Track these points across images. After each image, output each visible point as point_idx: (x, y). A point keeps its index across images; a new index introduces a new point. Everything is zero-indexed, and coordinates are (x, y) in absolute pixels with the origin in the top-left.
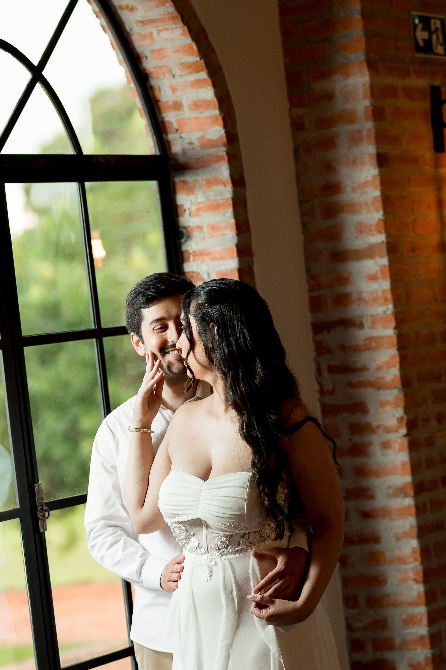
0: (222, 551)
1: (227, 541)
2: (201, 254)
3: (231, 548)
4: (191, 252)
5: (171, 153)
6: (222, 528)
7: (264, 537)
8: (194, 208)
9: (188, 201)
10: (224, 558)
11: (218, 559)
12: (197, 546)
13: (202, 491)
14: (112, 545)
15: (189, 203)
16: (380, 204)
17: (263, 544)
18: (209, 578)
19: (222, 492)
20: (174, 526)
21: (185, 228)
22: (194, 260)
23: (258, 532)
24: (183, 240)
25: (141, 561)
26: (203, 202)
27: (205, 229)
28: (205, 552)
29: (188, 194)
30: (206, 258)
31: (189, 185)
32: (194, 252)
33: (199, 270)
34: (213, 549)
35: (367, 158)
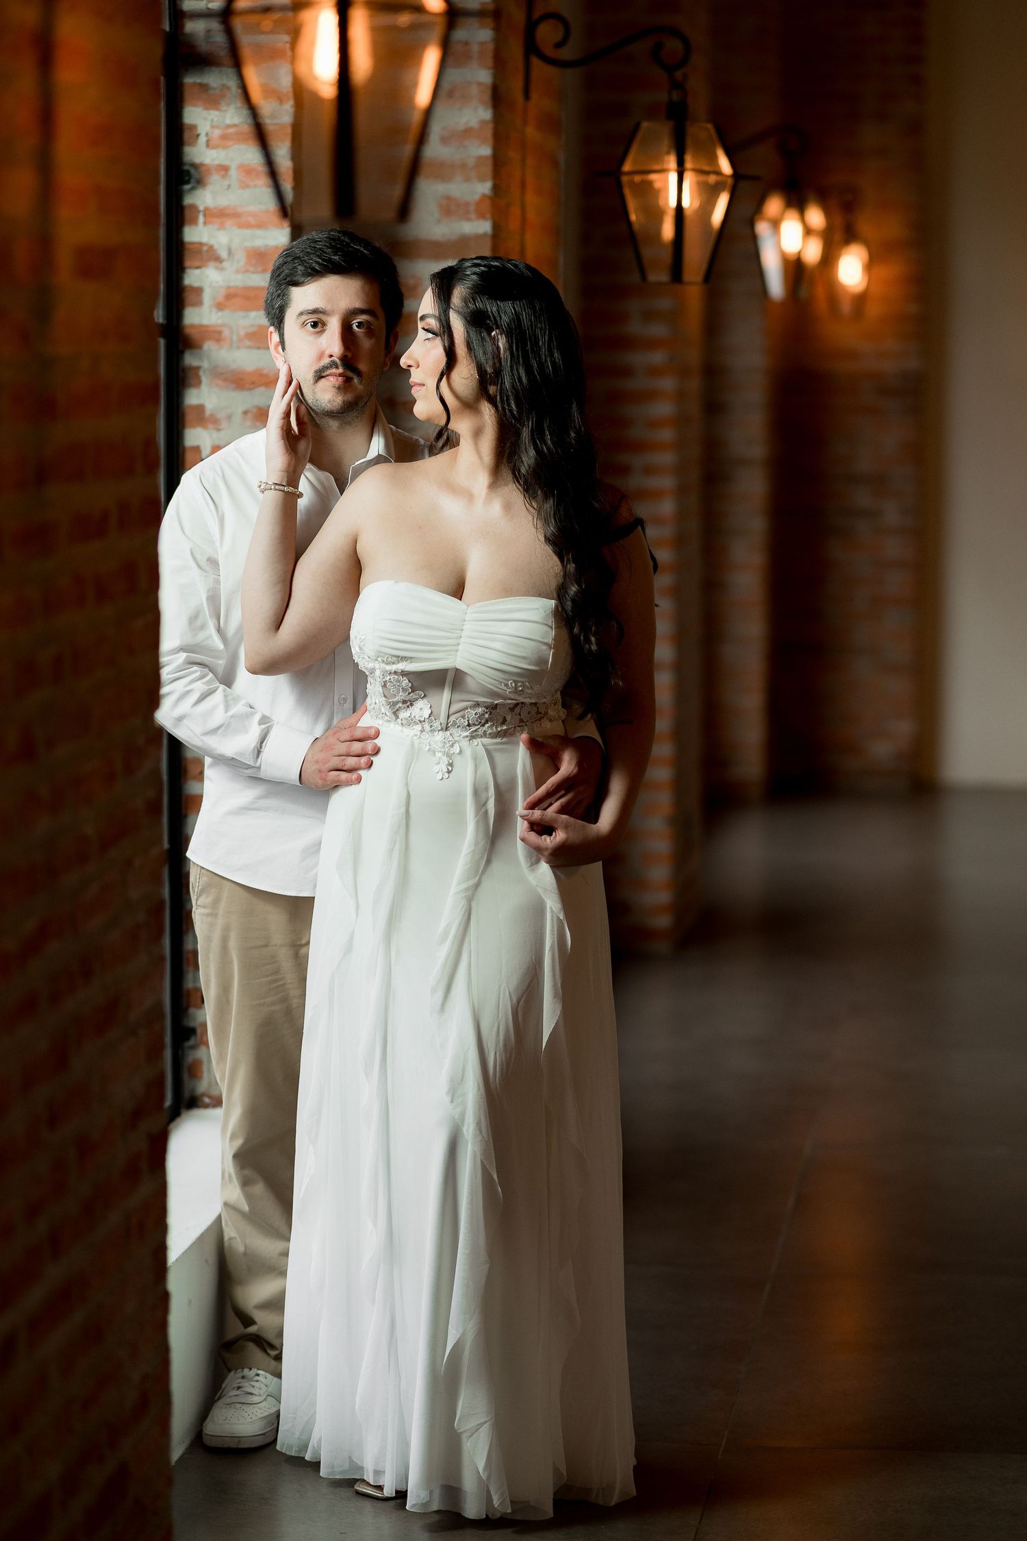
0: (474, 729)
1: (487, 713)
2: (220, 215)
3: (491, 727)
4: (201, 208)
5: (183, 34)
6: (499, 690)
7: (541, 713)
8: (217, 133)
9: (205, 119)
10: (475, 742)
11: (465, 743)
12: (427, 716)
13: (464, 621)
14: (203, 697)
15: (209, 123)
16: (488, 169)
17: (539, 725)
18: (447, 775)
19: (510, 628)
20: (388, 679)
21: (194, 165)
22: (205, 223)
23: (535, 704)
24: (187, 187)
25: (262, 731)
26: (235, 126)
27: (233, 172)
28: (442, 729)
29: (206, 109)
30: (229, 223)
31: (211, 92)
32: (206, 209)
33: (212, 242)
34: (459, 724)
35: (474, 90)
